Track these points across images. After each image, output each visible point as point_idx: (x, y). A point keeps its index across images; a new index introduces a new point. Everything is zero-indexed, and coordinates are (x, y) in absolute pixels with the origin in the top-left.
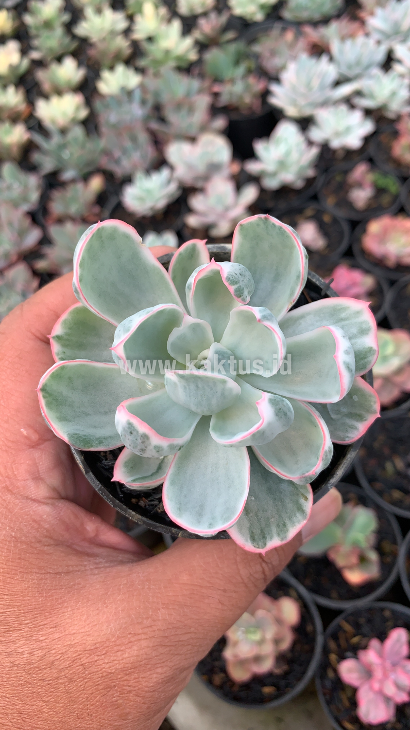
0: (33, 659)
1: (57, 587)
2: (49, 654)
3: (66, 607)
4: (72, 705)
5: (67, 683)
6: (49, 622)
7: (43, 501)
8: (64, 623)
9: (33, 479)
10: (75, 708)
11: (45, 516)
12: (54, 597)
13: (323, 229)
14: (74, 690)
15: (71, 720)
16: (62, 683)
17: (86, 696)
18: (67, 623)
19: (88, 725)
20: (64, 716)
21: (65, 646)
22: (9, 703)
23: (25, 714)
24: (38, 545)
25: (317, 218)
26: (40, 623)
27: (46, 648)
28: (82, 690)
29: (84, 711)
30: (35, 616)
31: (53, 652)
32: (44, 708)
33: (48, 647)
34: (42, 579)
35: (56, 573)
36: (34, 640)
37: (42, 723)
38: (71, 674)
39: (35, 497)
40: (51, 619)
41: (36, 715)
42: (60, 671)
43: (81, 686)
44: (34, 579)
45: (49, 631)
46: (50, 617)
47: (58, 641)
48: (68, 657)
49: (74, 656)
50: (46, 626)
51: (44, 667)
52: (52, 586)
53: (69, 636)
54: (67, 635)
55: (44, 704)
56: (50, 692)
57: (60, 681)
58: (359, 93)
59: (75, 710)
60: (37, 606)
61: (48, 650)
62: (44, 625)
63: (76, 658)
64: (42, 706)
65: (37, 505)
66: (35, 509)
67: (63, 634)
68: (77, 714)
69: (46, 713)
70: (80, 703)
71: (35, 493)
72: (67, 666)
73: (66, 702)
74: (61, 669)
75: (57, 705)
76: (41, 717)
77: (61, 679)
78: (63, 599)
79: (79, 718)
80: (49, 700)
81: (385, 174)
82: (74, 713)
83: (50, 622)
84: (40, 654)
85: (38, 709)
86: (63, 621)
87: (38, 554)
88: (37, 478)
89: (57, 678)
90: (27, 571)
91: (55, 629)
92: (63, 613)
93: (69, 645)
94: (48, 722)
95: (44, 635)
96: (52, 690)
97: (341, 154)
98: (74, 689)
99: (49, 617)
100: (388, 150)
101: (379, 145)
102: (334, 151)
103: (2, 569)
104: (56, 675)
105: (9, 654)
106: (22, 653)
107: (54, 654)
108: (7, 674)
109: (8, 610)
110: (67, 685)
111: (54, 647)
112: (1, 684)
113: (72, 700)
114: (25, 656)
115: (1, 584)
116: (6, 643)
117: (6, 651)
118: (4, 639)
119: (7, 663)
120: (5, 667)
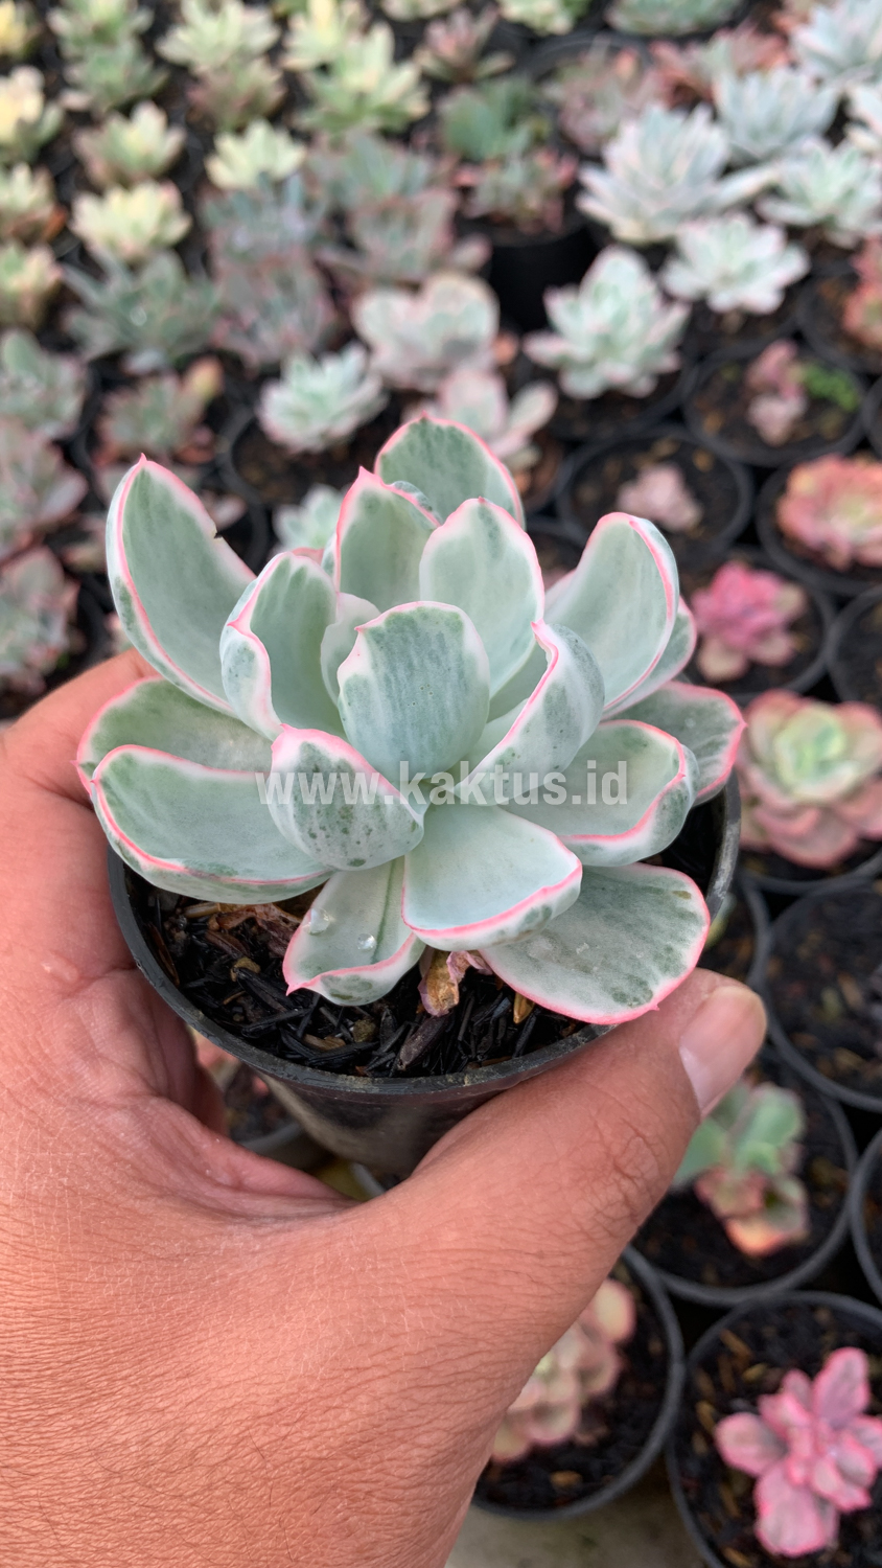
0: (150, 1453)
2: (184, 1435)
3: (202, 1330)
4: (251, 1544)
5: (232, 1496)
6: (173, 1366)
7: (114, 1102)
8: (204, 1364)
9: (84, 1058)
10: (258, 1550)
11: (122, 1135)
12: (175, 1311)
13: (692, 482)
14: (250, 1508)
16: (220, 1498)
17: (276, 1517)
18: (211, 1364)
21: (214, 1413)
25: (681, 462)
26: (152, 1371)
27: (174, 1426)
28: (267, 1507)
29: (279, 1553)
30: (140, 1357)
31: (191, 1430)
33: (178, 1421)
34: (141, 1273)
36: (147, 1410)
38: (237, 1473)
39: (98, 1096)
40: (174, 1360)
43: (262, 1497)
44: (125, 1276)
45: (176, 1386)
46: (173, 1357)
48: (225, 1437)
49: (236, 1432)
50: (167, 1377)
51: (176, 1467)
52: (166, 1287)
53: (219, 1392)
54: (214, 1389)
55: (191, 1551)
56: (200, 1521)
57: (217, 1493)
58: (774, 192)
59: (258, 1553)
60: (141, 1336)
61: (178, 1428)
62: (162, 1375)
63: (241, 1436)
64: (186, 1557)
65: (103, 1113)
66: (100, 1122)
67: (207, 1388)
68: (266, 1561)
70: (267, 1535)
71: (93, 1087)
72: (226, 1457)
73: (237, 1538)
74: (213, 1466)
75: (219, 1547)
77: (216, 1488)
78: (194, 1313)
80: (200, 1540)
81: (829, 367)
82: (258, 1560)
83: (176, 1367)
84: (164, 1441)
86: (201, 1361)
88: (93, 1056)
89: (209, 1487)
90: (107, 1259)
91: (187, 1380)
92: (199, 1342)
93: (224, 1409)
95: (168, 1396)
96: (203, 1516)
97: (734, 322)
98: (249, 1505)
99: (170, 1355)
100: (836, 315)
101: (816, 304)
102: (720, 317)
103: (55, 1262)
104: (204, 1481)
105: (97, 1453)
106: (125, 1444)
107: (193, 1435)
108: (100, 1498)
109: (82, 1354)
110: (233, 1500)
111: (192, 1420)
112: (91, 1523)
113: (250, 1533)
114: (133, 1449)
115: (58, 1298)
116: (87, 1429)
117: (90, 1447)
118: (81, 1422)
119: (97, 1472)
120: (94, 1483)
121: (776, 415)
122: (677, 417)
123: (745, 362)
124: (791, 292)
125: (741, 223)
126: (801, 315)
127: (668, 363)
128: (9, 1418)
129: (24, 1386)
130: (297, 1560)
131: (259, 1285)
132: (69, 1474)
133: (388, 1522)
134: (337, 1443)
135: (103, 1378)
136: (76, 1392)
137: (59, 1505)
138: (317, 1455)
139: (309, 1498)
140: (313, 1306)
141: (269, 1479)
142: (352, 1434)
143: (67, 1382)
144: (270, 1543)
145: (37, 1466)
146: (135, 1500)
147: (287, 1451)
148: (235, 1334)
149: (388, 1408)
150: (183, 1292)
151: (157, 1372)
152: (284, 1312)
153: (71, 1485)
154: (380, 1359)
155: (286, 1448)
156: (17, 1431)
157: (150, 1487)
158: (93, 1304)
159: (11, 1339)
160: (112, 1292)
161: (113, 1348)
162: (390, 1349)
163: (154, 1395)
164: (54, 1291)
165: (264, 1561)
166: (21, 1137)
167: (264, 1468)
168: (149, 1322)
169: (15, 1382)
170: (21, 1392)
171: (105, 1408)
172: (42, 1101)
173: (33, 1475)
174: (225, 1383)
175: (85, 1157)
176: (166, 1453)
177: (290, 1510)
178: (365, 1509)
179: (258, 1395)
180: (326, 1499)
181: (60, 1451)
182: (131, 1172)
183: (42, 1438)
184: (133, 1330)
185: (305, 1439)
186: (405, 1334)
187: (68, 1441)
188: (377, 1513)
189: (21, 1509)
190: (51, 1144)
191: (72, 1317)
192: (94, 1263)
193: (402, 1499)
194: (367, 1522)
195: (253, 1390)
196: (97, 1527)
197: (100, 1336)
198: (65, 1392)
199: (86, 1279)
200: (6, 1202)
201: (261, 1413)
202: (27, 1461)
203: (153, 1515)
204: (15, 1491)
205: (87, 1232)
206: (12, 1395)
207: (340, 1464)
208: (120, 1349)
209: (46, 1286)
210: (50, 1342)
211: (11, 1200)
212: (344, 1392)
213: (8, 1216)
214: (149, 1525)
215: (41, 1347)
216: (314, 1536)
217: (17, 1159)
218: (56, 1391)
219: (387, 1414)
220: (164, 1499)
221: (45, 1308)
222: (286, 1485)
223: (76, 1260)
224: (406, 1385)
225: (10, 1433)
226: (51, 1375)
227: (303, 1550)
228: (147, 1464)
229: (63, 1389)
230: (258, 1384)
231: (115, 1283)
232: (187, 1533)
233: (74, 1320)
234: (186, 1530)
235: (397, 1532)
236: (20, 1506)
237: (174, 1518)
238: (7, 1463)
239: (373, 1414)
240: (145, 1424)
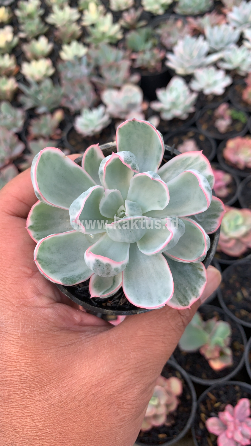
1: (68, 354)
2: (71, 393)
4: (91, 420)
5: (86, 408)
6: (67, 375)
7: (46, 306)
8: (76, 373)
9: (37, 295)
10: (93, 421)
11: (50, 315)
12: (67, 360)
13: (199, 144)
14: (91, 410)
15: (92, 429)
16: (83, 408)
17: (98, 412)
18: (78, 373)
19: (104, 429)
20: (88, 428)
21: (80, 386)
22: (52, 429)
23: (64, 433)
24: (51, 332)
25: (195, 138)
27: (69, 390)
28: (95, 409)
29: (99, 421)
31: (74, 391)
32: (74, 426)
34: (57, 351)
35: (65, 346)
37: (75, 436)
38: (87, 401)
39: (42, 305)
40: (68, 373)
41: (70, 432)
42: (80, 401)
43: (94, 407)
44: (53, 352)
45: (68, 380)
47: (75, 384)
48: (83, 392)
49: (86, 390)
50: (66, 378)
51: (70, 402)
52: (65, 354)
54: (79, 380)
55: (74, 423)
56: (77, 415)
57: (81, 407)
58: (222, 60)
59: (93, 422)
60: (58, 368)
61: (70, 391)
62: (65, 377)
63: (88, 391)
64: (73, 425)
65: (44, 309)
66: (43, 312)
67: (77, 379)
69: (76, 429)
70: (96, 417)
71: (41, 303)
72: (84, 397)
73: (87, 419)
74: (80, 400)
75: (82, 422)
76: (74, 432)
77: (81, 406)
78: (73, 360)
79: (97, 427)
80: (77, 420)
81: (238, 110)
82: (93, 424)
84: (66, 395)
85: (71, 428)
86: (75, 372)
87: (52, 337)
88: (39, 294)
89: (79, 406)
90: (48, 348)
91: (72, 378)
92: (75, 367)
93: (82, 385)
94: (79, 434)
95: (66, 383)
96: (78, 414)
97: (211, 98)
98: (91, 409)
100: (240, 95)
101: (234, 92)
102: (207, 96)
103: (33, 350)
104: (78, 404)
105: (47, 400)
106: (55, 397)
107: (74, 392)
108: (47, 412)
109: (41, 374)
110: (86, 409)
111: (74, 388)
112: (45, 419)
113: (91, 417)
114: (57, 398)
115: (34, 359)
116: (43, 393)
117: (45, 398)
118: (42, 392)
119: (47, 405)
120: (45, 408)
121: (223, 124)
122: (194, 125)
123: (214, 109)
124: (227, 89)
125: (212, 69)
126: (230, 95)
127: (192, 110)
128: (20, 392)
129: (25, 383)
130: (104, 423)
131: (90, 350)
132: (38, 406)
133: (128, 411)
134: (115, 390)
135: (47, 380)
136: (40, 384)
137: (36, 414)
138: (109, 394)
139: (107, 406)
140: (106, 354)
141: (96, 402)
142: (119, 387)
143: (37, 382)
144: (97, 419)
145: (29, 404)
146: (58, 411)
147: (101, 394)
148: (84, 364)
149: (128, 379)
150: (69, 355)
151: (63, 377)
152: (98, 356)
153: (39, 409)
154: (125, 366)
155: (101, 393)
156: (23, 395)
157: (62, 408)
158: (44, 360)
159: (21, 371)
160: (50, 357)
161: (50, 372)
162: (128, 363)
163: (62, 383)
164: (33, 358)
165: (95, 424)
166: (21, 319)
167: (94, 399)
168: (60, 364)
169: (22, 382)
170: (24, 385)
171: (49, 387)
172: (26, 308)
173: (28, 407)
174: (82, 377)
175: (40, 322)
176: (67, 398)
177: (102, 410)
178: (122, 407)
179: (92, 380)
180: (111, 406)
181: (36, 400)
182: (53, 325)
183: (30, 397)
184: (56, 366)
185: (106, 390)
186: (131, 359)
187: (38, 397)
188: (125, 408)
189: (24, 416)
190: (30, 320)
191: (38, 364)
192: (44, 350)
193: (132, 404)
194: (123, 411)
195: (91, 378)
196: (47, 420)
197: (47, 369)
198: (37, 384)
199: (42, 354)
200: (18, 336)
201: (93, 384)
202: (26, 403)
203: (63, 415)
204: (23, 411)
205: (42, 342)
206: (21, 386)
207: (116, 396)
208: (52, 372)
209: (31, 356)
210: (32, 371)
211: (19, 335)
212: (116, 376)
213: (19, 339)
214: (62, 418)
215: (30, 373)
216: (109, 416)
217: (20, 325)
218: (34, 384)
219: (128, 381)
220: (66, 410)
221: (31, 362)
222: (101, 403)
223: (39, 349)
224: (133, 372)
225: (21, 396)
226: (33, 380)
227: (106, 420)
228: (61, 402)
229: (36, 384)
230: (92, 377)
231: (50, 354)
232: (73, 419)
233: (39, 365)
234: (73, 418)
235: (131, 413)
236: (24, 415)
237: (69, 415)
238: (20, 404)
239: (124, 381)
240: (60, 391)
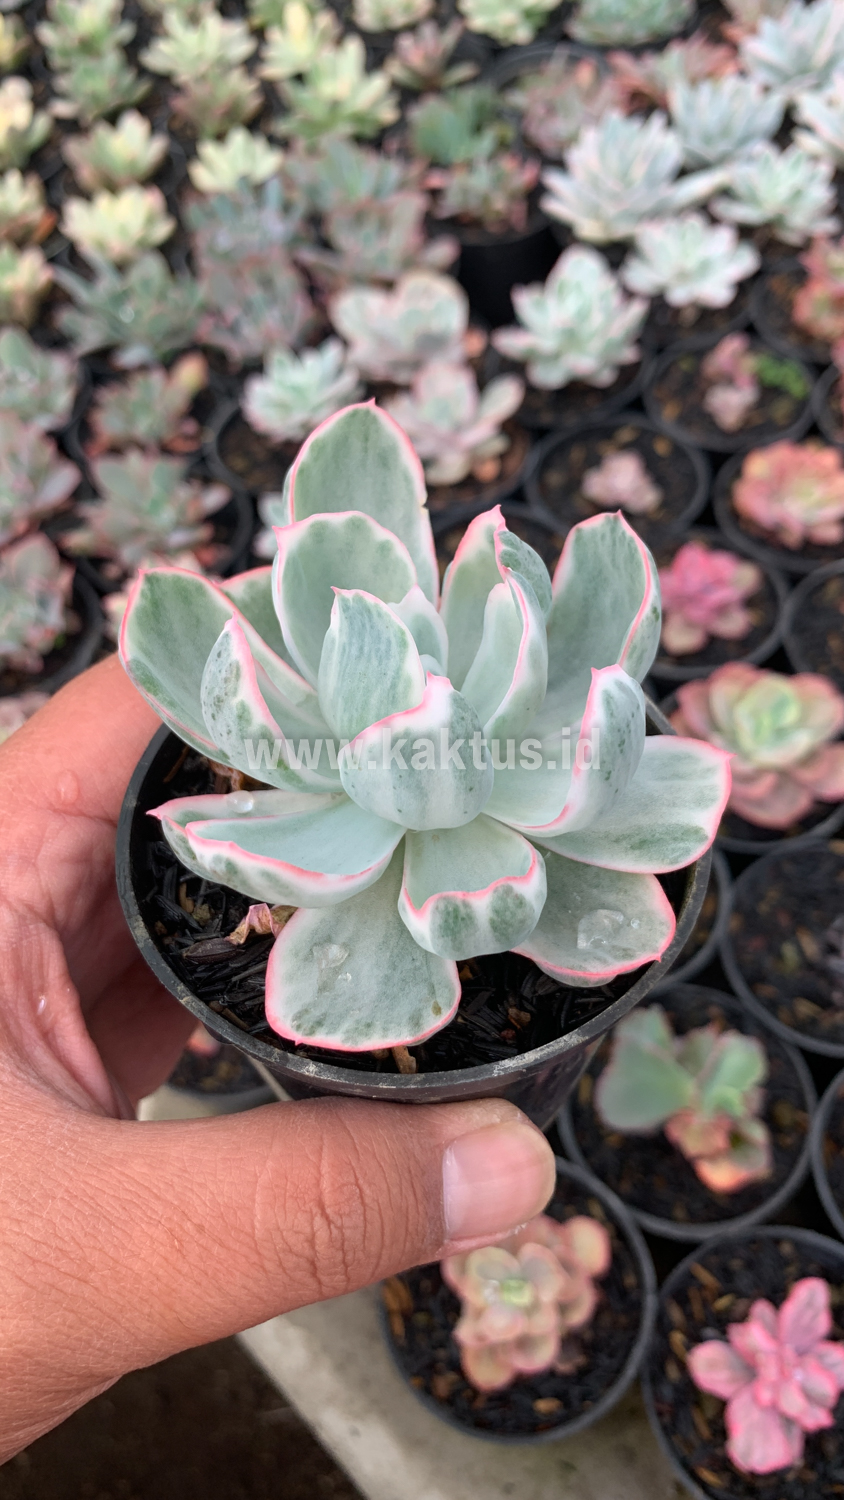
13: (653, 468)
25: (642, 448)
58: (726, 193)
81: (780, 358)
97: (689, 316)
100: (784, 310)
101: (767, 298)
102: (677, 311)
121: (731, 403)
122: (637, 405)
123: (701, 354)
124: (743, 287)
125: (696, 222)
126: (752, 309)
127: (629, 355)
